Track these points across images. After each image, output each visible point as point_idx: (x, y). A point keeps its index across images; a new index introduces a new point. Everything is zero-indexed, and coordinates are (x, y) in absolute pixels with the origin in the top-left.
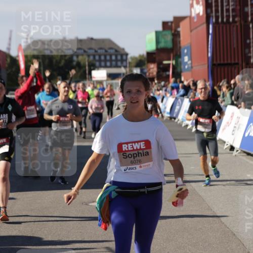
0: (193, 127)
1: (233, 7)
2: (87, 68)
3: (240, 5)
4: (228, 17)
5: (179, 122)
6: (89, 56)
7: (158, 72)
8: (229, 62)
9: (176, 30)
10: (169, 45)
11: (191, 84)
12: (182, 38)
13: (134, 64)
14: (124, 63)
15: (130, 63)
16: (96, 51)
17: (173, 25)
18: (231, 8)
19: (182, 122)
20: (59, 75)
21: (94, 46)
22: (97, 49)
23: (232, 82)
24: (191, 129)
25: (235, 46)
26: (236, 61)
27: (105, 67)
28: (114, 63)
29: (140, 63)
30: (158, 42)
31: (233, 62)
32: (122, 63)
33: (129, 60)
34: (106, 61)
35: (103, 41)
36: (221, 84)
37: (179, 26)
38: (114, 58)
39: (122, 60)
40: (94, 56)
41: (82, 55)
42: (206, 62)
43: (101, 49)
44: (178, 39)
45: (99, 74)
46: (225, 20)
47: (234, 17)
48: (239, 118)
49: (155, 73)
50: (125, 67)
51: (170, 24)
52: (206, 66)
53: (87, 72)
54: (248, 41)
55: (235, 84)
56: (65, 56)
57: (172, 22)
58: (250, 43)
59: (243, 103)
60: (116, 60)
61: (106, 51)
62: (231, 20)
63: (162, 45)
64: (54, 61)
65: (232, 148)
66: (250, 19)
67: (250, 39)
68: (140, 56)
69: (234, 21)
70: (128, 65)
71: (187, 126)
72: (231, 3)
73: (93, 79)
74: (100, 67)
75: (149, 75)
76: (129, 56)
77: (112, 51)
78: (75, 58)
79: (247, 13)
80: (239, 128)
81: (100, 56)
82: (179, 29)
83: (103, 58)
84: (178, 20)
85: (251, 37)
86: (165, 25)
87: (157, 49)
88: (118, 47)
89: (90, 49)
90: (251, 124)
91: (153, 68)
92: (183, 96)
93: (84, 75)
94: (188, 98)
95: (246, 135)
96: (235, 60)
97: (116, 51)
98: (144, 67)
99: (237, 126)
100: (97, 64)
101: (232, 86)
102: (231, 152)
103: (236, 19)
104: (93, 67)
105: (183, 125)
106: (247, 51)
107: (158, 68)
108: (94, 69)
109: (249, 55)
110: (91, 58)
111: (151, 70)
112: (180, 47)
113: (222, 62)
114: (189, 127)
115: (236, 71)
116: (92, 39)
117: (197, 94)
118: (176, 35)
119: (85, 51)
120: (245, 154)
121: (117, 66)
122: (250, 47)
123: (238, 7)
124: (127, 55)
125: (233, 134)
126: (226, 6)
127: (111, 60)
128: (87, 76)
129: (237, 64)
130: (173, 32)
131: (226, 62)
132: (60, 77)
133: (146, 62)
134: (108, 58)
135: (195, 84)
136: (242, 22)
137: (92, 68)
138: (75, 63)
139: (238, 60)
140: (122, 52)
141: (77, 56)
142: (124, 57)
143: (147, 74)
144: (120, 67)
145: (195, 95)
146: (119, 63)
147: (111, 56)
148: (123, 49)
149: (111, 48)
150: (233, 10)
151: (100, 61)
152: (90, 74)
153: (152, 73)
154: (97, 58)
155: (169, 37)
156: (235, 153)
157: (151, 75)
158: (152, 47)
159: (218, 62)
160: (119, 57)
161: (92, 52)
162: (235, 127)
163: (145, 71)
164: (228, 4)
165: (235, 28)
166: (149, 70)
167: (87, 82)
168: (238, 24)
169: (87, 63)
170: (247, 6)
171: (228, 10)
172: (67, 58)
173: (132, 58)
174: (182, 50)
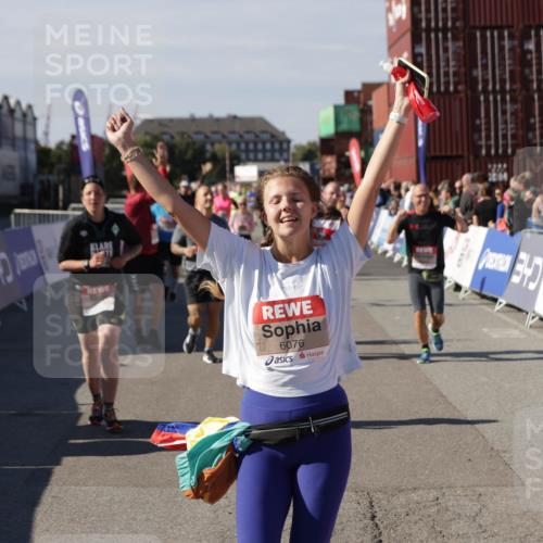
0: (394, 254)
1: (455, 69)
2: (228, 162)
3: (465, 65)
4: (447, 84)
5: (372, 247)
6: (230, 144)
7: (338, 170)
8: (449, 153)
9: (365, 104)
10: (356, 127)
11: (392, 188)
12: (375, 117)
13: (299, 157)
14: (285, 155)
15: (294, 155)
16: (241, 136)
17: (362, 96)
18: (451, 70)
19: (378, 246)
20: (184, 173)
21: (237, 127)
22: (242, 133)
23: (457, 184)
24: (391, 258)
25: (458, 129)
26: (460, 153)
27: (256, 160)
28: (268, 155)
29: (309, 154)
30: (337, 122)
31: (454, 153)
32: (281, 154)
33: (292, 150)
34: (256, 151)
35: (252, 120)
36: (439, 188)
37: (370, 99)
38: (268, 146)
39: (281, 151)
40: (238, 144)
41: (220, 142)
42: (414, 154)
43: (248, 132)
44: (369, 118)
45: (246, 172)
46: (442, 88)
47: (456, 84)
48: (468, 240)
49: (333, 171)
50: (287, 161)
51: (356, 94)
52: (413, 160)
53: (228, 169)
54: (478, 122)
55: (461, 187)
56: (194, 143)
57: (359, 92)
58: (481, 124)
59: (475, 218)
60: (273, 151)
61: (257, 136)
62: (452, 88)
63: (344, 127)
64: (177, 151)
65: (458, 288)
66: (480, 87)
67: (480, 118)
68: (310, 144)
69: (456, 91)
70: (291, 158)
71: (385, 252)
72: (452, 63)
73: (237, 180)
74: (247, 161)
75: (324, 172)
76: (292, 145)
77: (265, 137)
78: (208, 147)
79: (476, 79)
80: (469, 256)
81: (247, 144)
82: (370, 103)
83: (251, 146)
84: (369, 88)
85: (483, 115)
86: (350, 96)
87: (337, 133)
88: (275, 129)
89: (233, 132)
90: (488, 250)
91: (330, 163)
92: (379, 206)
93: (223, 174)
94: (387, 208)
95: (480, 267)
96: (457, 150)
97: (273, 136)
98: (315, 161)
99: (465, 253)
100: (243, 156)
101: (458, 191)
102: (456, 293)
103: (460, 88)
104: (236, 160)
105: (380, 251)
106: (476, 136)
107: (338, 162)
108: (238, 164)
109: (479, 143)
110: (234, 147)
111: (328, 166)
112: (372, 131)
113: (438, 153)
114: (388, 255)
115: (460, 168)
116: (235, 117)
117: (401, 203)
118: (366, 112)
119: (224, 136)
120: (478, 297)
121: (273, 160)
122: (480, 131)
123: (463, 70)
124: (289, 142)
125: (459, 266)
126: (445, 67)
127: (264, 151)
128: (228, 175)
129: (461, 157)
130: (361, 106)
131: (443, 153)
132: (185, 176)
133: (319, 154)
134: (260, 146)
135: (398, 187)
136: (469, 93)
137: (235, 162)
138: (208, 155)
139: (463, 150)
140: (281, 138)
141: (213, 144)
142: (285, 146)
143: (321, 172)
144: (278, 161)
145: (398, 204)
146: (277, 155)
147: (264, 143)
148: (283, 133)
149: (263, 132)
150: (455, 74)
151: (247, 151)
152: (232, 171)
153: (329, 170)
154: (243, 146)
155: (355, 114)
156: (461, 295)
157: (327, 174)
158: (328, 129)
159: (432, 153)
160: (277, 146)
161: (234, 137)
162: (462, 255)
163: (318, 167)
164: (448, 65)
165: (458, 101)
166: (325, 165)
167: (228, 184)
168: (462, 95)
169: (227, 155)
170: (476, 67)
171: (447, 74)
172: (196, 146)
173: (298, 147)
174: (375, 134)
